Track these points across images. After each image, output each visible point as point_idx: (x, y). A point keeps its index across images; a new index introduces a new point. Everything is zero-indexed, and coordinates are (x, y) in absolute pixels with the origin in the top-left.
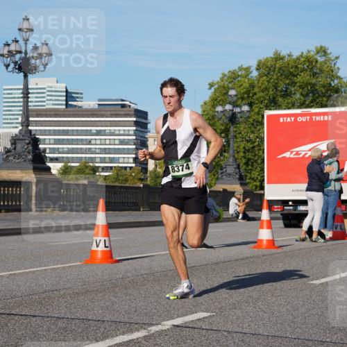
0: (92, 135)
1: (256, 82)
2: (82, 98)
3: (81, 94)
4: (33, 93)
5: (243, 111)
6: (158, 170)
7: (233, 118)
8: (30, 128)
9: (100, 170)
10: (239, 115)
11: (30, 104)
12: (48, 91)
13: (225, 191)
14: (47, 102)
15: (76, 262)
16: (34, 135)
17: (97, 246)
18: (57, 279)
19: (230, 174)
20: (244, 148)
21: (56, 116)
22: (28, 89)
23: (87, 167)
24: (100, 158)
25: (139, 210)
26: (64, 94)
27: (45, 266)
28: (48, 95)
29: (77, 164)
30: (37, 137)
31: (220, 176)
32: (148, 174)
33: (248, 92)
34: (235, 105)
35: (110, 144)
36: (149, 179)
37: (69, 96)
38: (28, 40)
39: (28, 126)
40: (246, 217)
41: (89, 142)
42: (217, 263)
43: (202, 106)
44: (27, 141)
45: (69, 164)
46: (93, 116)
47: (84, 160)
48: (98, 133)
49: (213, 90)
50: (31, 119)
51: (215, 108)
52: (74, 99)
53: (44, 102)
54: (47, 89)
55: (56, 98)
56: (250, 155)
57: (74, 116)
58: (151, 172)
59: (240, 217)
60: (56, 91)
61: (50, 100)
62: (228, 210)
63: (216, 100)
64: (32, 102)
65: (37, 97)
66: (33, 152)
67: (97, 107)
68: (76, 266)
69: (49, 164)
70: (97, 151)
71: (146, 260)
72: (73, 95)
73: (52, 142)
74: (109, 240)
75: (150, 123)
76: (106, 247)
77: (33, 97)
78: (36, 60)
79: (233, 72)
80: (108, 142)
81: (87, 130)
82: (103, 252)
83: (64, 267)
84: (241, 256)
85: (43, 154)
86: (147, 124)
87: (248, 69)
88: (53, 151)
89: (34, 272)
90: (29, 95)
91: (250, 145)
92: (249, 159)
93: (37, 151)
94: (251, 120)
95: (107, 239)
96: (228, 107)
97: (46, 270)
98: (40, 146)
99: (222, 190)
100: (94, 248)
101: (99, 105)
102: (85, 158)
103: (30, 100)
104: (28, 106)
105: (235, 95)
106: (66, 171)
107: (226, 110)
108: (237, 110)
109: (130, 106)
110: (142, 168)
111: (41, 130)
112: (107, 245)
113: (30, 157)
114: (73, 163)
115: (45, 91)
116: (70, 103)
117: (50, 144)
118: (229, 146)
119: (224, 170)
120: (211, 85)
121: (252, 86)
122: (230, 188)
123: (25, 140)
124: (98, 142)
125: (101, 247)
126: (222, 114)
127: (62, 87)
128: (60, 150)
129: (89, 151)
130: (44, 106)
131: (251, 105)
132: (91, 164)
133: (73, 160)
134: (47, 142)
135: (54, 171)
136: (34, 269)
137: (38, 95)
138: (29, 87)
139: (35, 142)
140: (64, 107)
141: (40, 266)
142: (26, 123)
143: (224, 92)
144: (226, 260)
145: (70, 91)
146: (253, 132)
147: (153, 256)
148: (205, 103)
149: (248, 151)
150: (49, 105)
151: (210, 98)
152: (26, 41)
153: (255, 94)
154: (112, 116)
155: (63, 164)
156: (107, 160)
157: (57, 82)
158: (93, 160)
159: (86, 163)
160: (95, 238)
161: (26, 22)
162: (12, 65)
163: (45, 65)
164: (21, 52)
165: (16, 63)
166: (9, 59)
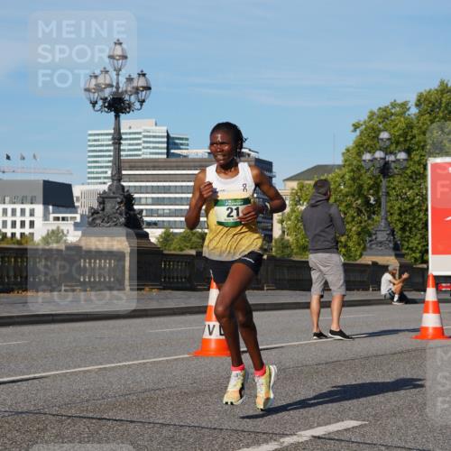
1: (415, 122)
2: (188, 145)
3: (187, 139)
4: (126, 139)
5: (398, 160)
6: (286, 237)
7: (385, 169)
8: (124, 184)
10: (393, 165)
11: (122, 153)
12: (145, 136)
13: (375, 264)
14: (143, 150)
15: (184, 354)
16: (128, 191)
17: (211, 334)
18: (160, 375)
19: (381, 243)
20: (400, 208)
21: (154, 168)
22: (120, 133)
23: (194, 234)
25: (262, 289)
26: (165, 140)
27: (143, 359)
28: (144, 142)
29: (181, 231)
31: (368, 245)
32: (273, 244)
33: (405, 135)
34: (387, 151)
36: (274, 249)
37: (171, 142)
38: (120, 70)
39: (119, 180)
40: (403, 299)
42: (367, 358)
43: (343, 154)
44: (119, 200)
45: (171, 230)
49: (358, 132)
50: (124, 172)
51: (360, 156)
52: (177, 146)
53: (140, 150)
54: (144, 134)
55: (154, 145)
56: (407, 218)
57: (178, 168)
58: (276, 241)
59: (396, 299)
60: (154, 137)
61: (148, 148)
62: (380, 290)
63: (362, 146)
64: (124, 150)
65: (130, 145)
66: (126, 213)
67: (206, 156)
68: (183, 359)
69: (147, 230)
71: (273, 352)
72: (177, 141)
73: (150, 201)
75: (275, 176)
76: (221, 334)
77: (126, 144)
78: (130, 95)
79: (385, 110)
82: (218, 341)
83: (167, 361)
84: (399, 349)
85: (139, 216)
86: (271, 178)
87: (404, 106)
88: (151, 213)
89: (129, 366)
90: (122, 142)
91: (407, 205)
92: (406, 224)
94: (408, 172)
96: (379, 154)
97: (144, 364)
98: (135, 207)
99: (370, 263)
100: (206, 335)
103: (122, 147)
104: (119, 156)
105: (388, 139)
106: (167, 238)
107: (376, 159)
108: (392, 158)
109: (249, 155)
110: (265, 235)
113: (122, 220)
114: (176, 228)
115: (140, 136)
116: (172, 151)
117: (147, 204)
118: (380, 206)
119: (374, 237)
120: (356, 127)
121: (410, 126)
122: (381, 260)
123: (116, 198)
125: (216, 335)
126: (370, 164)
127: (162, 131)
128: (160, 212)
130: (139, 155)
131: (408, 151)
132: (200, 230)
133: (176, 225)
134: (143, 201)
135: (153, 240)
136: (131, 363)
137: (132, 142)
138: (122, 131)
139: (129, 200)
140: (165, 156)
141: (137, 359)
142: (117, 177)
143: (373, 135)
144: (379, 353)
145: (172, 136)
146: (411, 188)
147: (282, 347)
148: (348, 150)
149: (405, 212)
150: (146, 154)
151: (355, 142)
152: (118, 71)
153: (414, 137)
155: (163, 230)
157: (156, 124)
160: (207, 323)
161: (118, 47)
162: (100, 103)
163: (142, 102)
164: (111, 86)
165: (105, 100)
166: (96, 94)
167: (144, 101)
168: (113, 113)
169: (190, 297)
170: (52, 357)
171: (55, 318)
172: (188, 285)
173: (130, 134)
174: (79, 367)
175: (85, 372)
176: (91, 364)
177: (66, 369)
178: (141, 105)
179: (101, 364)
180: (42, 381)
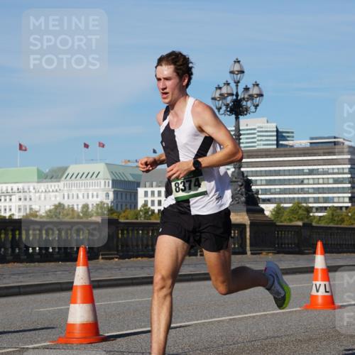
0: (304, 175)
2: (293, 137)
3: (292, 133)
4: (244, 134)
8: (242, 169)
9: (314, 210)
11: (241, 145)
12: (259, 132)
14: (258, 143)
15: (296, 307)
16: (247, 176)
17: (318, 291)
18: (278, 325)
21: (267, 156)
22: (240, 130)
23: (300, 208)
24: (314, 198)
26: (275, 133)
27: (264, 311)
28: (259, 136)
29: (290, 205)
30: (250, 178)
35: (324, 184)
37: (280, 135)
38: (239, 82)
39: (240, 167)
41: (302, 182)
44: (240, 183)
45: (282, 205)
46: (305, 155)
47: (296, 201)
48: (311, 172)
50: (244, 160)
52: (285, 139)
53: (255, 142)
54: (258, 129)
55: (267, 138)
57: (286, 156)
60: (267, 131)
61: (261, 140)
64: (243, 143)
65: (247, 138)
66: (246, 194)
67: (308, 145)
68: (296, 311)
69: (262, 206)
70: (310, 191)
72: (284, 134)
73: (264, 182)
74: (330, 284)
76: (326, 292)
77: (244, 138)
78: (247, 101)
80: (321, 181)
81: (299, 170)
82: (324, 297)
85: (256, 196)
88: (265, 191)
89: (254, 317)
90: (241, 137)
93: (250, 193)
95: (327, 283)
97: (265, 315)
98: (253, 187)
100: (314, 292)
101: (311, 143)
102: (298, 198)
103: (241, 141)
106: (279, 211)
109: (343, 143)
111: (252, 171)
112: (327, 290)
113: (243, 199)
114: (285, 203)
115: (255, 131)
116: (281, 142)
117: (261, 185)
123: (237, 182)
124: (311, 181)
125: (322, 292)
127: (272, 126)
128: (272, 191)
129: (302, 191)
130: (255, 147)
132: (305, 205)
133: (285, 201)
134: (259, 183)
135: (267, 213)
136: (254, 314)
137: (248, 136)
138: (241, 128)
139: (248, 184)
140: (275, 147)
141: (260, 311)
142: (239, 165)
145: (280, 130)
150: (260, 146)
152: (237, 83)
154: (325, 154)
155: (275, 205)
156: (321, 200)
157: (268, 122)
158: (306, 200)
159: (299, 203)
160: (314, 283)
161: (237, 64)
162: (224, 108)
163: (256, 106)
164: (232, 95)
165: (227, 105)
166: (221, 102)
167: (257, 105)
168: (234, 116)
169: (298, 260)
170: (193, 309)
171: (194, 277)
172: (297, 250)
173: (247, 130)
174: (214, 317)
175: (219, 322)
176: (223, 316)
177: (204, 319)
178: (256, 108)
179: (231, 315)
180: (186, 329)
